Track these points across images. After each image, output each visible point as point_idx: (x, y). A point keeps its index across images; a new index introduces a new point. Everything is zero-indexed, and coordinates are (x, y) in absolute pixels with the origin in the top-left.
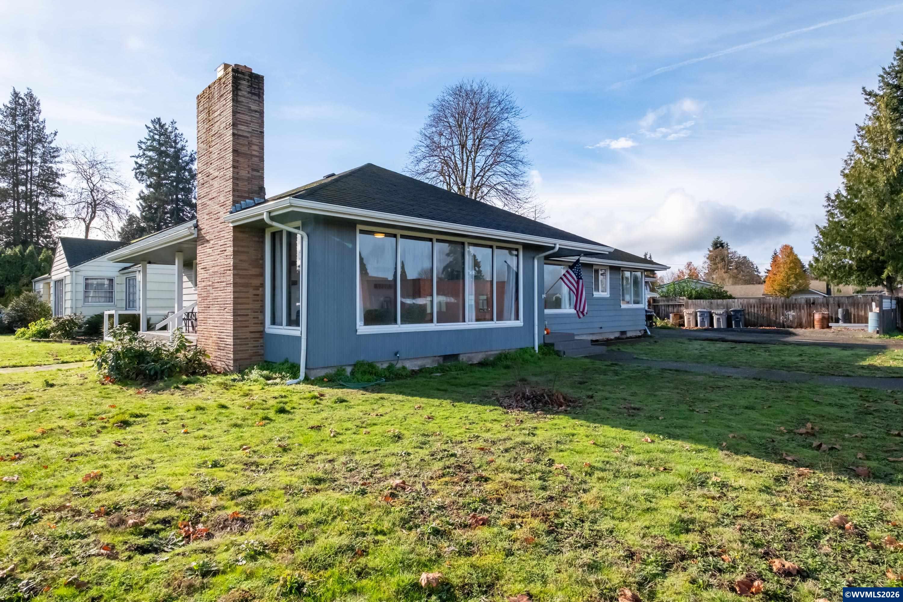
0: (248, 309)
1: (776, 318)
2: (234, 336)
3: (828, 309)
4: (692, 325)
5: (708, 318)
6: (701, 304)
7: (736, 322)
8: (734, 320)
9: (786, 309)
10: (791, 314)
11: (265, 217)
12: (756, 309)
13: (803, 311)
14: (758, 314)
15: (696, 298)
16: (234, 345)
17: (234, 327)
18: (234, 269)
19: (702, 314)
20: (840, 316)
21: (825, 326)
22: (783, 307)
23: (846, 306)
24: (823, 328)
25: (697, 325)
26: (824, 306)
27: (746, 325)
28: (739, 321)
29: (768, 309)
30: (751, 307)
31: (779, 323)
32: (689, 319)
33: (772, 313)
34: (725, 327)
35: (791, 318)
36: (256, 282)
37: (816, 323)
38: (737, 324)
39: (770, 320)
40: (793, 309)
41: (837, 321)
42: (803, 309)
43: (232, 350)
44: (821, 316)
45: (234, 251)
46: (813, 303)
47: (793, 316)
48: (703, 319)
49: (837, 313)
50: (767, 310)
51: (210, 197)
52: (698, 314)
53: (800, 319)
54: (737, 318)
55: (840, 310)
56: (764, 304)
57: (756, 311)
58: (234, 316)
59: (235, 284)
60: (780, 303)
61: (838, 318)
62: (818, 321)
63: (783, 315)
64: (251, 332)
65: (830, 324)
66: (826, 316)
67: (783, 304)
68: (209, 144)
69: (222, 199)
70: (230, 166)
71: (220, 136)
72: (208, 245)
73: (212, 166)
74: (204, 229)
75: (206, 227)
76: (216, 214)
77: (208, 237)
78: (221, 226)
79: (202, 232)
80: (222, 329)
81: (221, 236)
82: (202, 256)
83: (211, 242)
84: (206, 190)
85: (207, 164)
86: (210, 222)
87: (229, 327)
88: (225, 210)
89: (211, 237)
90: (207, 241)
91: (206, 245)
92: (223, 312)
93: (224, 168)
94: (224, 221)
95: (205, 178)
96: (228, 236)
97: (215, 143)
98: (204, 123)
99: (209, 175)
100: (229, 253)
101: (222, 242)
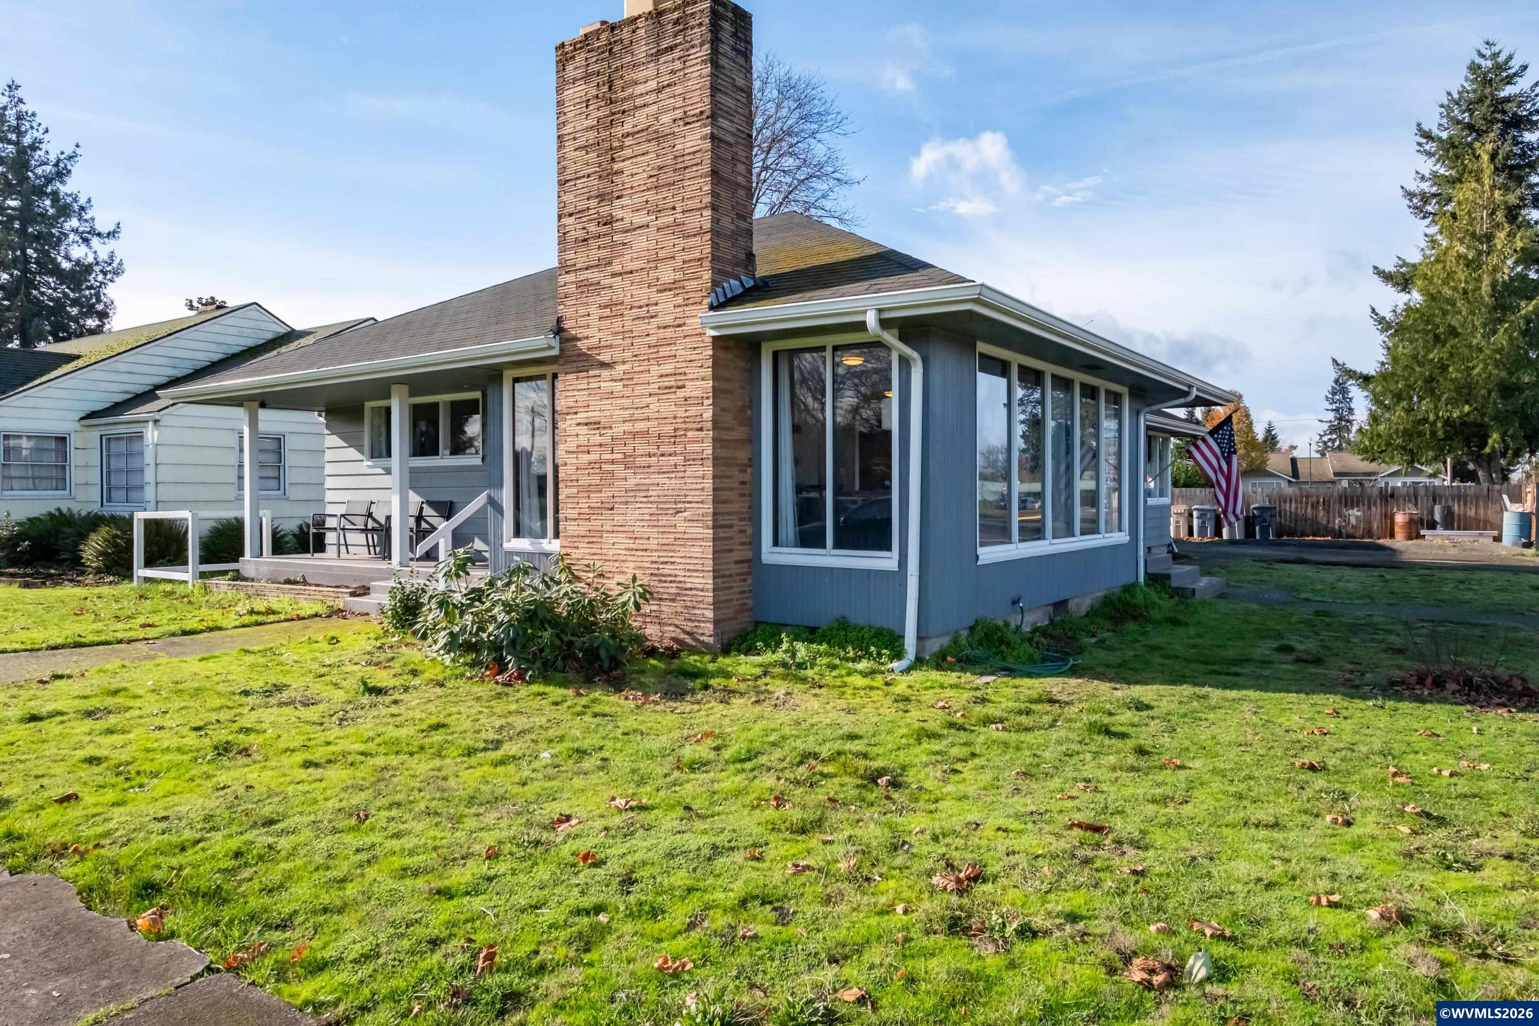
0: (730, 514)
1: (1328, 522)
2: (714, 571)
3: (1416, 505)
4: (1183, 534)
5: (1213, 521)
6: (1195, 496)
7: (1262, 528)
8: (1259, 524)
9: (1346, 506)
10: (1354, 514)
11: (871, 319)
12: (1293, 506)
13: (1374, 509)
14: (1296, 514)
15: (1186, 485)
16: (714, 590)
17: (714, 552)
18: (713, 429)
19: (1203, 514)
20: (1437, 517)
21: (1414, 535)
22: (1340, 503)
23: (1446, 501)
24: (1410, 538)
25: (1191, 533)
26: (1410, 501)
27: (1279, 534)
28: (1268, 527)
29: (1315, 506)
30: (1285, 502)
31: (1333, 529)
32: (1178, 522)
33: (1321, 513)
34: (1242, 537)
35: (1353, 521)
36: (743, 455)
37: (1397, 529)
38: (1264, 531)
39: (1318, 524)
40: (1358, 506)
41: (1432, 525)
42: (1375, 505)
43: (711, 600)
44: (1407, 518)
45: (714, 389)
46: (1392, 496)
47: (1357, 517)
48: (1204, 523)
49: (1431, 512)
50: (1312, 507)
51: (617, 268)
52: (1195, 514)
53: (1369, 522)
54: (1265, 521)
55: (1437, 509)
56: (1307, 497)
57: (1293, 510)
58: (714, 527)
59: (717, 460)
60: (1336, 495)
61: (1435, 522)
62: (1402, 527)
63: (1340, 516)
64: (737, 562)
65: (1422, 532)
66: (1415, 517)
67: (1340, 497)
68: (612, 153)
69: (667, 275)
70: (699, 205)
71: (659, 138)
72: (605, 373)
73: (625, 201)
74: (587, 338)
75: (599, 335)
76: (640, 307)
77: (605, 357)
78: (662, 333)
79: (579, 344)
80: (665, 556)
81: (661, 354)
82: (582, 397)
83: (620, 368)
84: (595, 254)
85: (602, 197)
86: (617, 324)
87: (696, 551)
88: (679, 300)
89: (618, 355)
90: (603, 365)
91: (596, 372)
92: (672, 520)
93: (674, 208)
94: (676, 323)
95: (593, 228)
96: (693, 357)
97: (636, 153)
98: (587, 106)
99: (609, 221)
100: (698, 393)
101: (668, 368)
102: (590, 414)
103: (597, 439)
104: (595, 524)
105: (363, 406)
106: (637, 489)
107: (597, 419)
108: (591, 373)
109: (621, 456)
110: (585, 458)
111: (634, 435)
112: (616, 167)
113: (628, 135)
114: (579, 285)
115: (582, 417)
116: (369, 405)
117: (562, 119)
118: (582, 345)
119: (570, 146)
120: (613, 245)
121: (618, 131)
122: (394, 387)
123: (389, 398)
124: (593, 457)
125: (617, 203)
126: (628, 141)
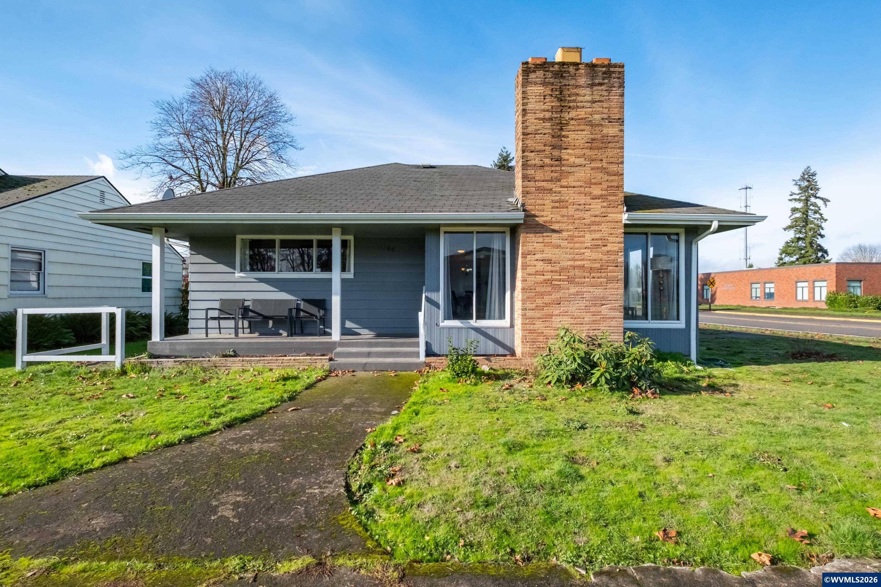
58: (624, 312)
68: (561, 125)
69: (597, 191)
70: (617, 162)
71: (592, 124)
72: (555, 235)
73: (568, 151)
74: (542, 216)
75: (551, 216)
76: (580, 205)
77: (556, 227)
78: (593, 219)
79: (537, 219)
80: (594, 326)
81: (592, 229)
82: (539, 246)
83: (565, 234)
84: (549, 175)
85: (554, 147)
86: (564, 211)
87: (614, 323)
88: (605, 204)
89: (563, 226)
90: (554, 231)
91: (548, 234)
92: (599, 309)
93: (602, 160)
94: (602, 215)
95: (547, 161)
96: (612, 232)
97: (576, 129)
98: (544, 99)
99: (559, 159)
100: (616, 249)
101: (597, 235)
102: (544, 255)
103: (549, 268)
104: (546, 311)
105: (235, 237)
106: (577, 293)
107: (550, 258)
108: (545, 234)
109: (566, 277)
110: (540, 278)
111: (574, 267)
112: (563, 133)
113: (572, 119)
114: (538, 189)
115: (538, 256)
116: (239, 237)
117: (525, 101)
118: (540, 220)
119: (529, 116)
120: (562, 172)
121: (566, 116)
122: (333, 229)
123: (331, 234)
124: (548, 277)
125: (563, 151)
126: (572, 122)
